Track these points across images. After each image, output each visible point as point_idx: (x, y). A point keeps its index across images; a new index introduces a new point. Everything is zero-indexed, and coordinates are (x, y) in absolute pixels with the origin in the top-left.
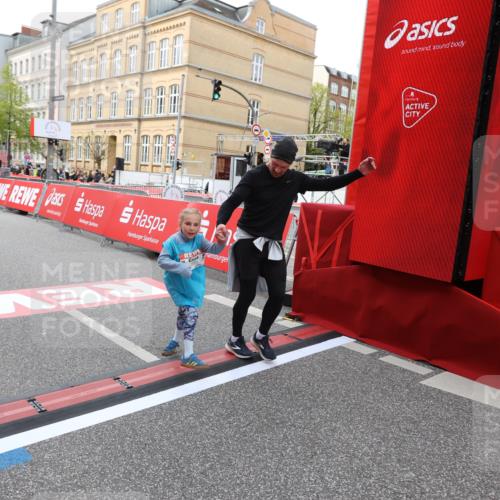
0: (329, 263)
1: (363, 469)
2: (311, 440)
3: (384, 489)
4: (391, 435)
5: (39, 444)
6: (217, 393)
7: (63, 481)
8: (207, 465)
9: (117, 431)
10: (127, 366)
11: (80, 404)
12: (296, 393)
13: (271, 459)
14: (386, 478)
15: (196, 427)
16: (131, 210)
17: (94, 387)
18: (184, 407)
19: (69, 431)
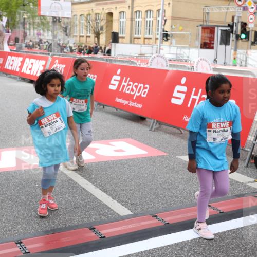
6: (182, 249)
10: (103, 218)
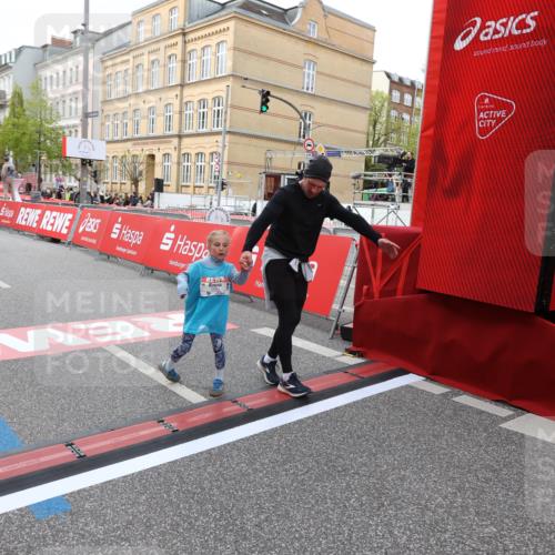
0: (394, 292)
1: (437, 523)
2: (376, 489)
3: (461, 546)
4: (467, 485)
5: (79, 492)
6: (271, 437)
7: (105, 533)
8: (262, 517)
9: (162, 479)
10: (171, 407)
11: (121, 449)
12: (359, 438)
13: (333, 510)
14: (463, 533)
15: (249, 475)
16: (172, 236)
17: (137, 430)
18: (235, 453)
19: (110, 478)
